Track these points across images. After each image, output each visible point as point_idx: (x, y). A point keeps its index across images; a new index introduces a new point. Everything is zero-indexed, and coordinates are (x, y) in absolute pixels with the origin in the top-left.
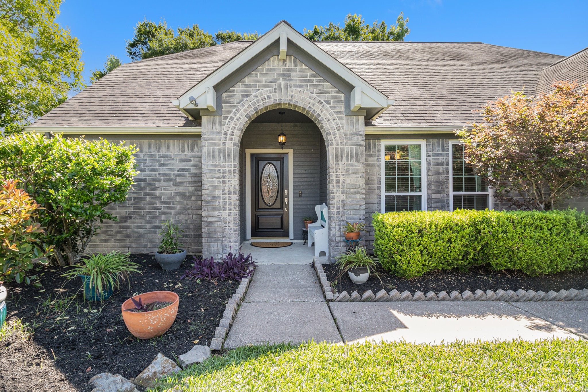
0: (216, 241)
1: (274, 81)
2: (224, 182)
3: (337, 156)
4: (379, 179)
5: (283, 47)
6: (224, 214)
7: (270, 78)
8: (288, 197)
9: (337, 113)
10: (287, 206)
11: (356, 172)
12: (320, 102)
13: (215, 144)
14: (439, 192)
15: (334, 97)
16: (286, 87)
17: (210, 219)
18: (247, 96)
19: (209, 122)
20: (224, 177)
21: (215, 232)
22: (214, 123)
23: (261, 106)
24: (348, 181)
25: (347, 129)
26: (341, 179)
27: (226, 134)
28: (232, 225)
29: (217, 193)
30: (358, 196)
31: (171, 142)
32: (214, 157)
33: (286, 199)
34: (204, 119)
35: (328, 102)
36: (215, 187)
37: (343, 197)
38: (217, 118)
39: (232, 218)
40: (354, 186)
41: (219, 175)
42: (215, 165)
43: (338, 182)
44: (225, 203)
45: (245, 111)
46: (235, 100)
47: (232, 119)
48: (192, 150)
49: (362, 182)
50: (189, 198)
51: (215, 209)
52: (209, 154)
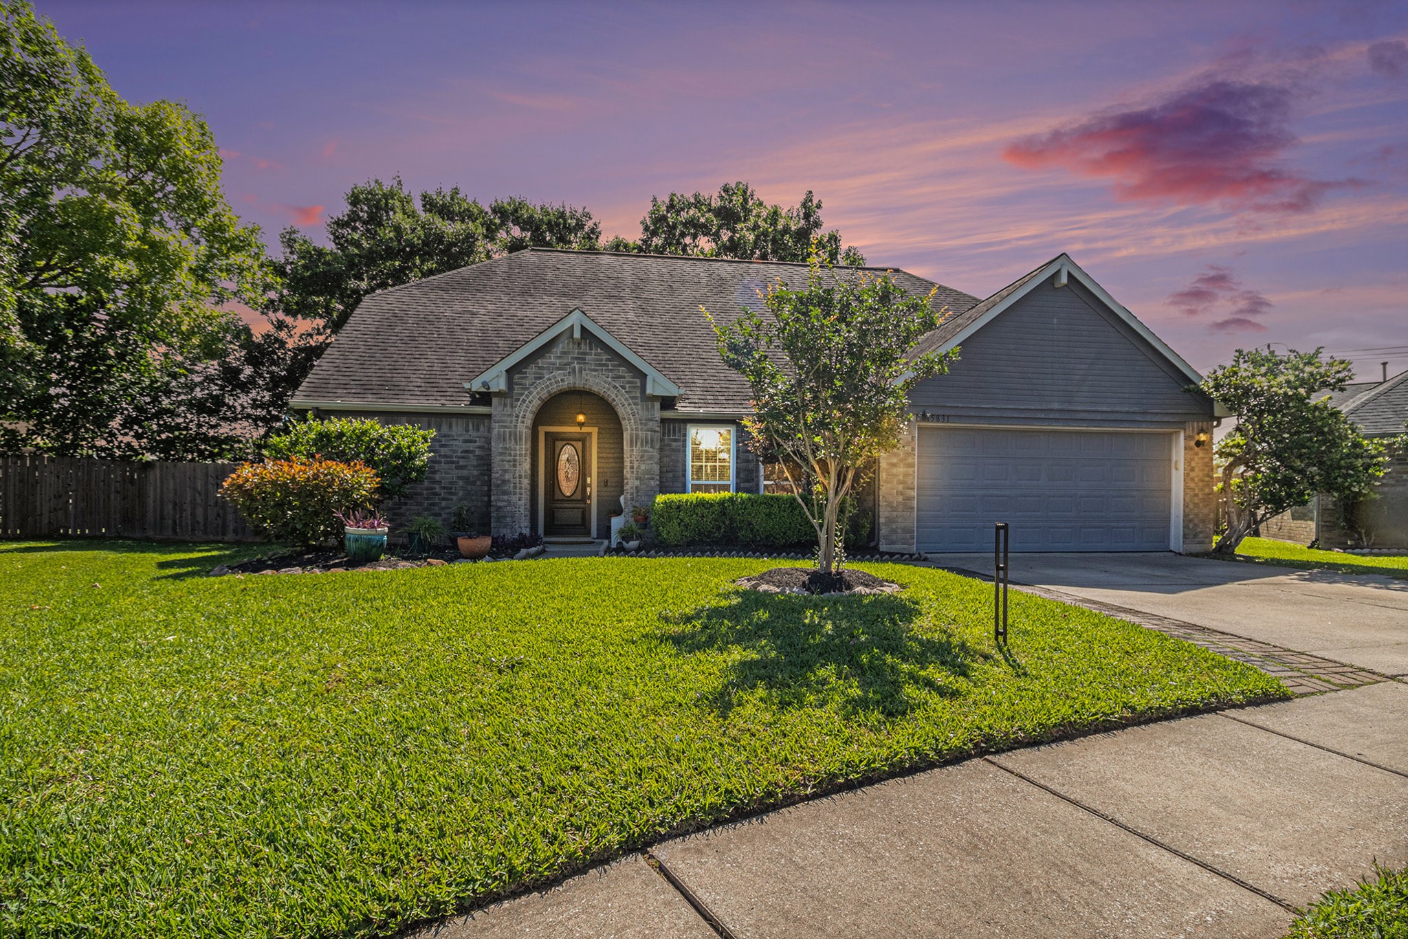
0: (505, 526)
1: (569, 364)
2: (515, 466)
3: (631, 442)
4: (684, 465)
5: (577, 335)
6: (514, 498)
7: (565, 361)
8: (590, 485)
9: (632, 398)
10: (590, 497)
11: (651, 458)
12: (615, 387)
13: (505, 427)
14: (748, 481)
15: (629, 382)
16: (580, 371)
17: (500, 504)
18: (540, 378)
19: (500, 404)
20: (515, 461)
21: (505, 517)
22: (505, 405)
23: (555, 389)
24: (643, 467)
25: (642, 414)
26: (635, 465)
27: (517, 416)
28: (522, 510)
29: (507, 477)
30: (652, 482)
31: (454, 421)
32: (504, 440)
33: (588, 489)
34: (495, 401)
35: (623, 387)
36: (505, 471)
37: (637, 483)
38: (508, 401)
39: (523, 502)
40: (648, 472)
41: (509, 458)
42: (506, 448)
43: (632, 468)
44: (515, 487)
45: (538, 393)
46: (527, 382)
47: (524, 401)
48: (478, 430)
49: (656, 468)
50: (474, 483)
51: (505, 493)
52: (499, 438)
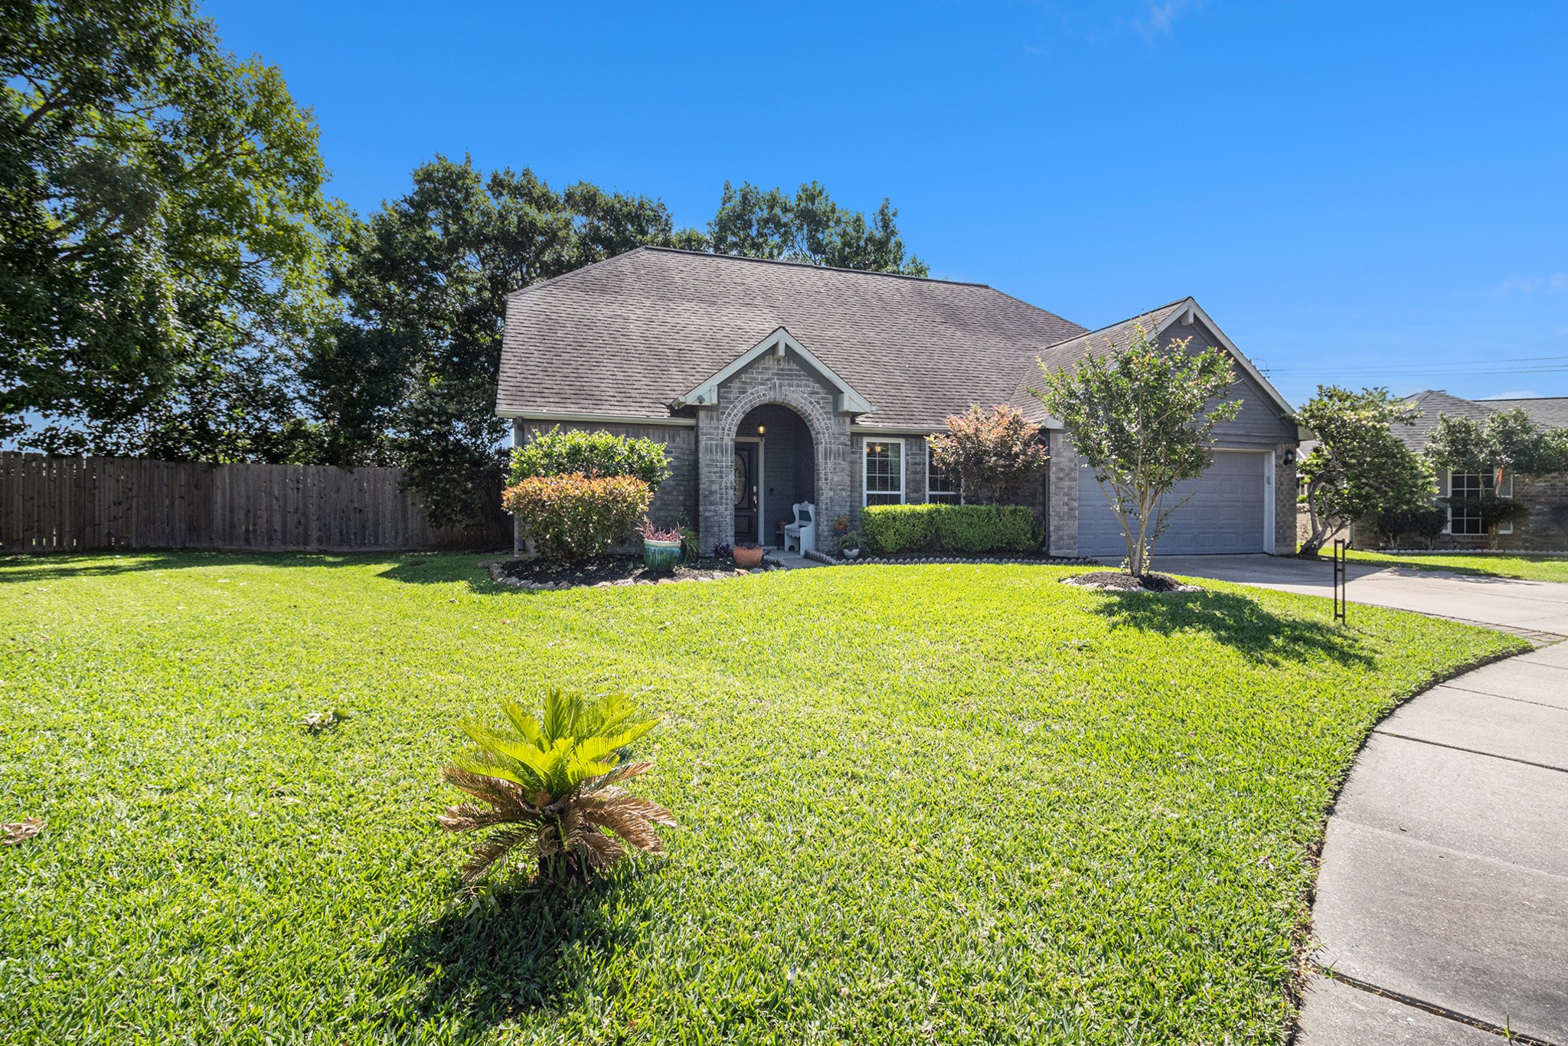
0: (713, 535)
1: (769, 380)
2: (721, 477)
3: (826, 454)
4: (861, 477)
5: (781, 352)
6: (722, 508)
7: (766, 377)
8: (757, 494)
9: (825, 413)
10: (757, 506)
11: (843, 470)
12: (811, 403)
13: (712, 439)
14: (916, 492)
15: (823, 398)
16: (780, 387)
17: (707, 514)
18: (744, 393)
19: (707, 416)
20: (721, 472)
21: (711, 527)
22: (712, 418)
23: (757, 403)
24: (836, 479)
25: (835, 429)
26: (829, 477)
27: (723, 429)
28: (728, 520)
29: (714, 487)
30: (844, 493)
31: (651, 431)
32: (711, 452)
33: (755, 498)
34: (702, 414)
35: (818, 403)
36: (713, 482)
37: (831, 494)
38: (715, 414)
39: (728, 512)
40: (840, 483)
41: (715, 469)
42: (713, 460)
43: (826, 479)
44: (721, 498)
45: (742, 407)
46: (732, 396)
47: (729, 414)
48: (674, 441)
49: (847, 479)
50: (670, 493)
51: (712, 503)
52: (707, 448)
